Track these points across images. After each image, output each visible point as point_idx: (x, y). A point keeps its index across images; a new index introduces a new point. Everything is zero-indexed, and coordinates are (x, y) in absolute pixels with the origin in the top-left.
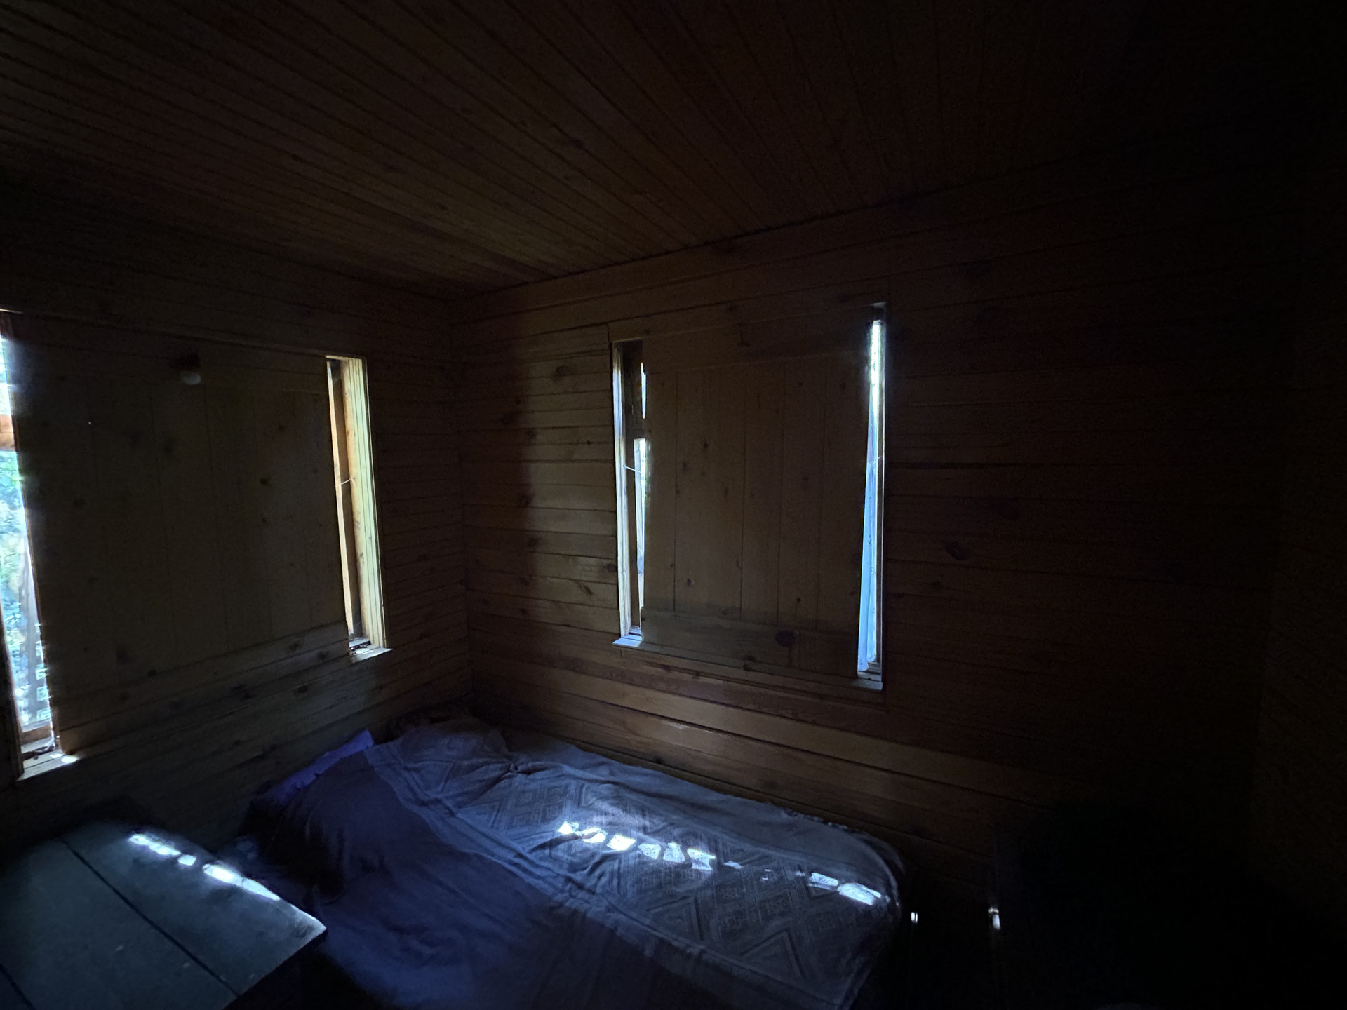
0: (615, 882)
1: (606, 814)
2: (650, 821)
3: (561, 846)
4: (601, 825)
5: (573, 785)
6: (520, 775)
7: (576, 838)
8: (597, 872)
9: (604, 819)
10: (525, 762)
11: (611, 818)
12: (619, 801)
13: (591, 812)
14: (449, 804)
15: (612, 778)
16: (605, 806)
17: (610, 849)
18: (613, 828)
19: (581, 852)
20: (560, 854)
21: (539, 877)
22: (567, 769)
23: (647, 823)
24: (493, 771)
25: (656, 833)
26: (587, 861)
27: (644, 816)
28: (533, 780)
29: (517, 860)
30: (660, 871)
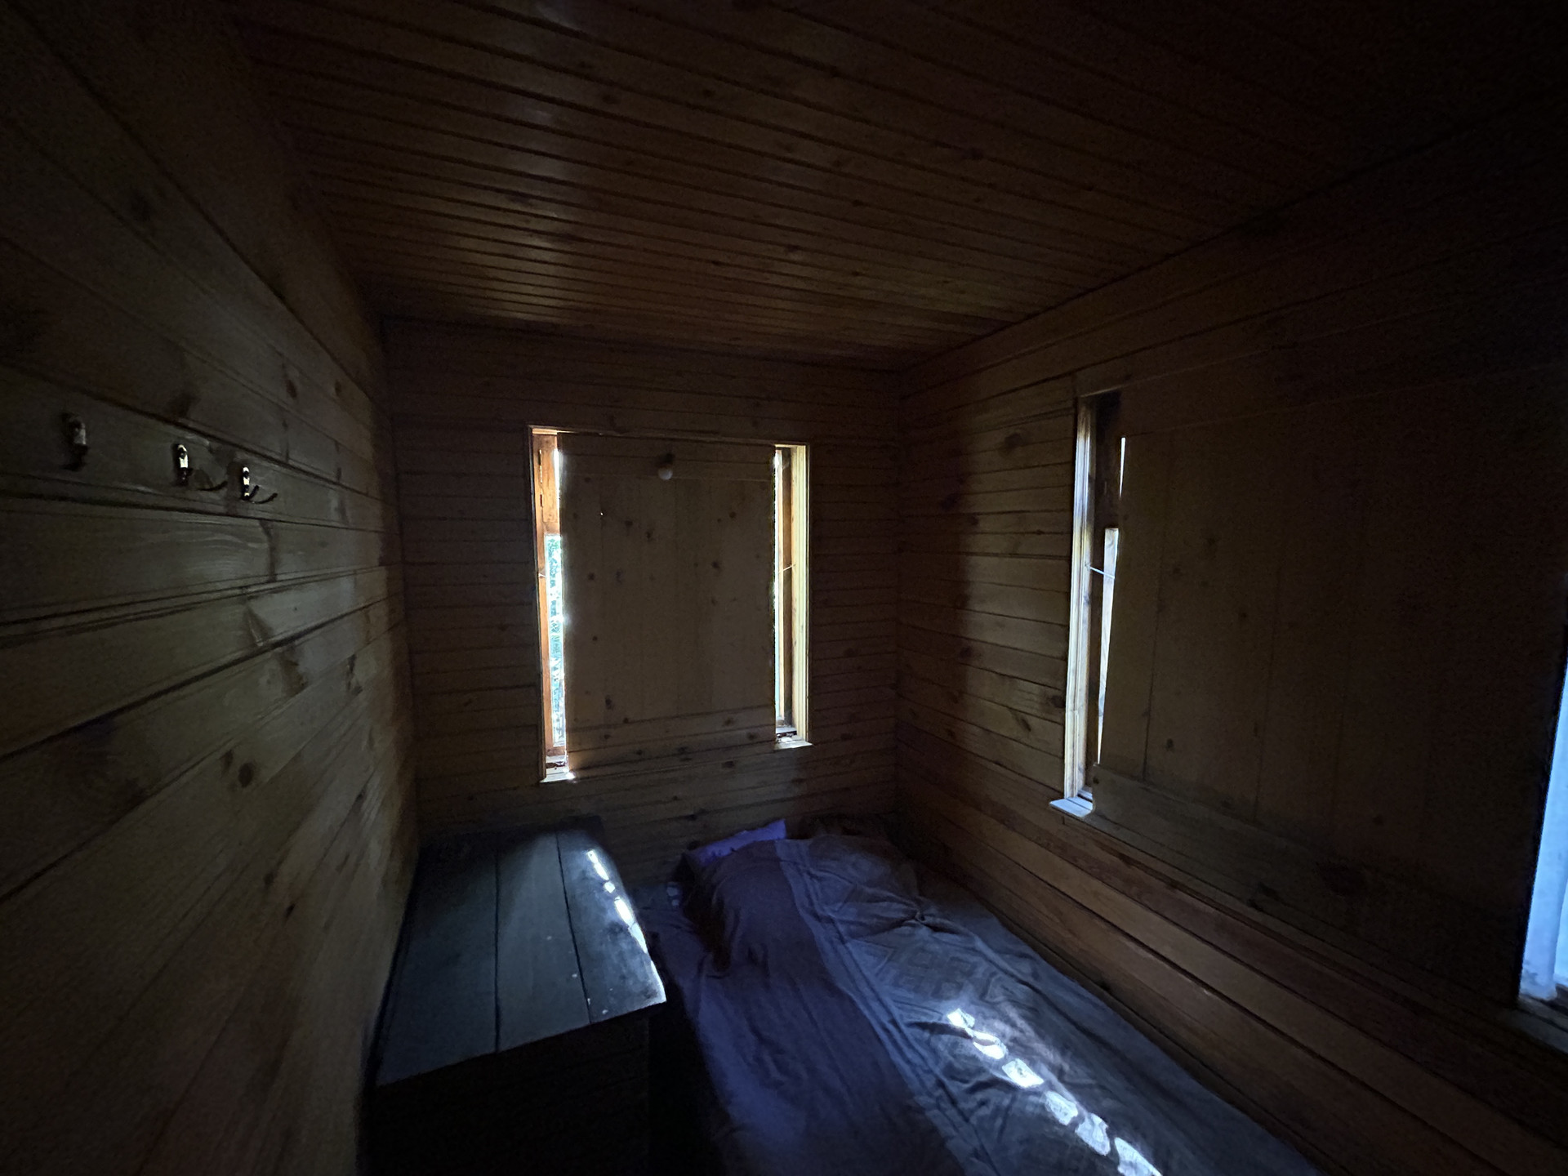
0: (999, 1122)
1: (1013, 1025)
2: (1071, 1067)
3: (945, 1038)
4: (1002, 1036)
5: (982, 969)
6: (925, 928)
7: (964, 1035)
8: (979, 1096)
9: (1008, 1030)
10: (934, 915)
11: (1017, 1034)
12: (1034, 1016)
13: (993, 1013)
14: (842, 928)
15: (1031, 980)
16: (1013, 1013)
17: (1005, 1074)
18: (1017, 1048)
19: (966, 1057)
20: (941, 1047)
21: (908, 1062)
22: (979, 944)
23: (1066, 1067)
24: (896, 911)
25: (1075, 1089)
26: (971, 1074)
27: (1063, 1054)
28: (938, 941)
29: (891, 1027)
30: (1066, 1146)
